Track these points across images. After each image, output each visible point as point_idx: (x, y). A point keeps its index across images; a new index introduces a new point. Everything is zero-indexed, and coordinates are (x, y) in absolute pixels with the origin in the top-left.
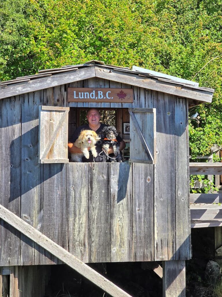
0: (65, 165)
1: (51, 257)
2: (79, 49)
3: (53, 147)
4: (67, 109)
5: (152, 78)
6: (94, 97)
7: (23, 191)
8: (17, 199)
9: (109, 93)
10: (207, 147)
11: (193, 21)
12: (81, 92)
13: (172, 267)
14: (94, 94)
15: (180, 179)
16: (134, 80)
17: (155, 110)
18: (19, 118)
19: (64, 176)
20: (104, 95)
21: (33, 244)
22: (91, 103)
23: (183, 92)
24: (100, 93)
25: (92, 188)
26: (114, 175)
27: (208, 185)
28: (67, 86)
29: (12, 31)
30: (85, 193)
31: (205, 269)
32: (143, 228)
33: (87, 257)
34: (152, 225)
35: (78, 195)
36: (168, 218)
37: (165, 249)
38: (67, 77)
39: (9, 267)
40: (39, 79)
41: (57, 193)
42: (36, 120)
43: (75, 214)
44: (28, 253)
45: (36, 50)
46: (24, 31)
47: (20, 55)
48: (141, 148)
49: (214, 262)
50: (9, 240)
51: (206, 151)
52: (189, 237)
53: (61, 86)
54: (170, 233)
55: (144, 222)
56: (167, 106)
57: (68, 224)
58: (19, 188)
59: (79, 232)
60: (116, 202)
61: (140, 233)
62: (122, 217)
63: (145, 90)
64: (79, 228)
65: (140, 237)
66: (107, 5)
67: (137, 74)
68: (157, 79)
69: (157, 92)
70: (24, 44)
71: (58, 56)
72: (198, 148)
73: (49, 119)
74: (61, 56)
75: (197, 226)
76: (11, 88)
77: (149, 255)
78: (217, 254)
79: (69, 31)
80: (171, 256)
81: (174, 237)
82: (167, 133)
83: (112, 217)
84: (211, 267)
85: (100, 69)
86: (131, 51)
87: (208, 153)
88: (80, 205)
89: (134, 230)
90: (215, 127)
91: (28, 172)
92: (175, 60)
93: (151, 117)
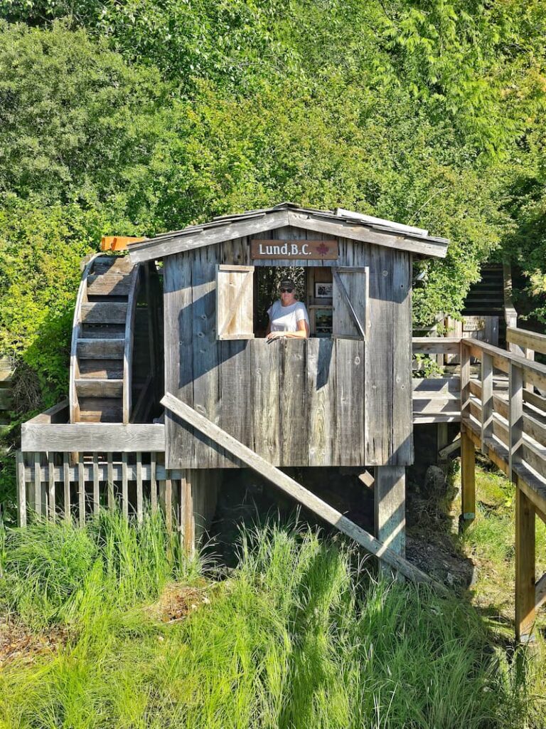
0: (249, 342)
1: (233, 458)
2: (256, 181)
3: (234, 319)
4: (252, 269)
5: (365, 225)
6: (286, 253)
7: (195, 374)
8: (188, 385)
9: (306, 247)
10: (429, 314)
11: (410, 135)
12: (269, 246)
13: (387, 474)
14: (286, 248)
15: (399, 361)
16: (340, 228)
17: (367, 269)
18: (189, 280)
19: (248, 356)
20: (300, 249)
21: (209, 442)
22: (283, 261)
23: (406, 243)
24: (295, 247)
25: (283, 372)
26: (312, 354)
27: (429, 366)
28: (250, 238)
29: (165, 156)
30: (275, 378)
31: (423, 476)
32: (349, 424)
33: (278, 459)
34: (362, 420)
35: (265, 381)
36: (382, 411)
37: (379, 451)
38: (251, 226)
39: (181, 470)
40: (215, 229)
41: (239, 378)
42: (211, 283)
43: (262, 404)
44: (204, 453)
45: (200, 184)
46: (179, 156)
47: (175, 190)
48: (348, 319)
49: (436, 467)
50: (180, 436)
51: (429, 320)
52: (410, 436)
53: (242, 238)
54: (385, 430)
55: (352, 415)
56: (384, 263)
57: (253, 417)
58: (191, 371)
59: (268, 426)
60: (315, 389)
61: (346, 430)
62: (322, 409)
63: (354, 241)
64: (268, 422)
65: (346, 435)
66: (292, 117)
67: (345, 221)
68: (371, 227)
69: (370, 245)
70: (181, 175)
71: (228, 192)
72: (416, 316)
73: (229, 282)
74: (232, 192)
75: (419, 421)
76: (179, 241)
77: (358, 458)
78: (440, 456)
79: (243, 158)
80: (386, 460)
81: (391, 435)
82: (383, 299)
83: (309, 409)
84: (432, 474)
85: (295, 214)
86: (326, 183)
87: (430, 323)
88: (269, 393)
89: (339, 425)
90: (441, 287)
91: (201, 351)
92: (386, 193)
93: (362, 278)
